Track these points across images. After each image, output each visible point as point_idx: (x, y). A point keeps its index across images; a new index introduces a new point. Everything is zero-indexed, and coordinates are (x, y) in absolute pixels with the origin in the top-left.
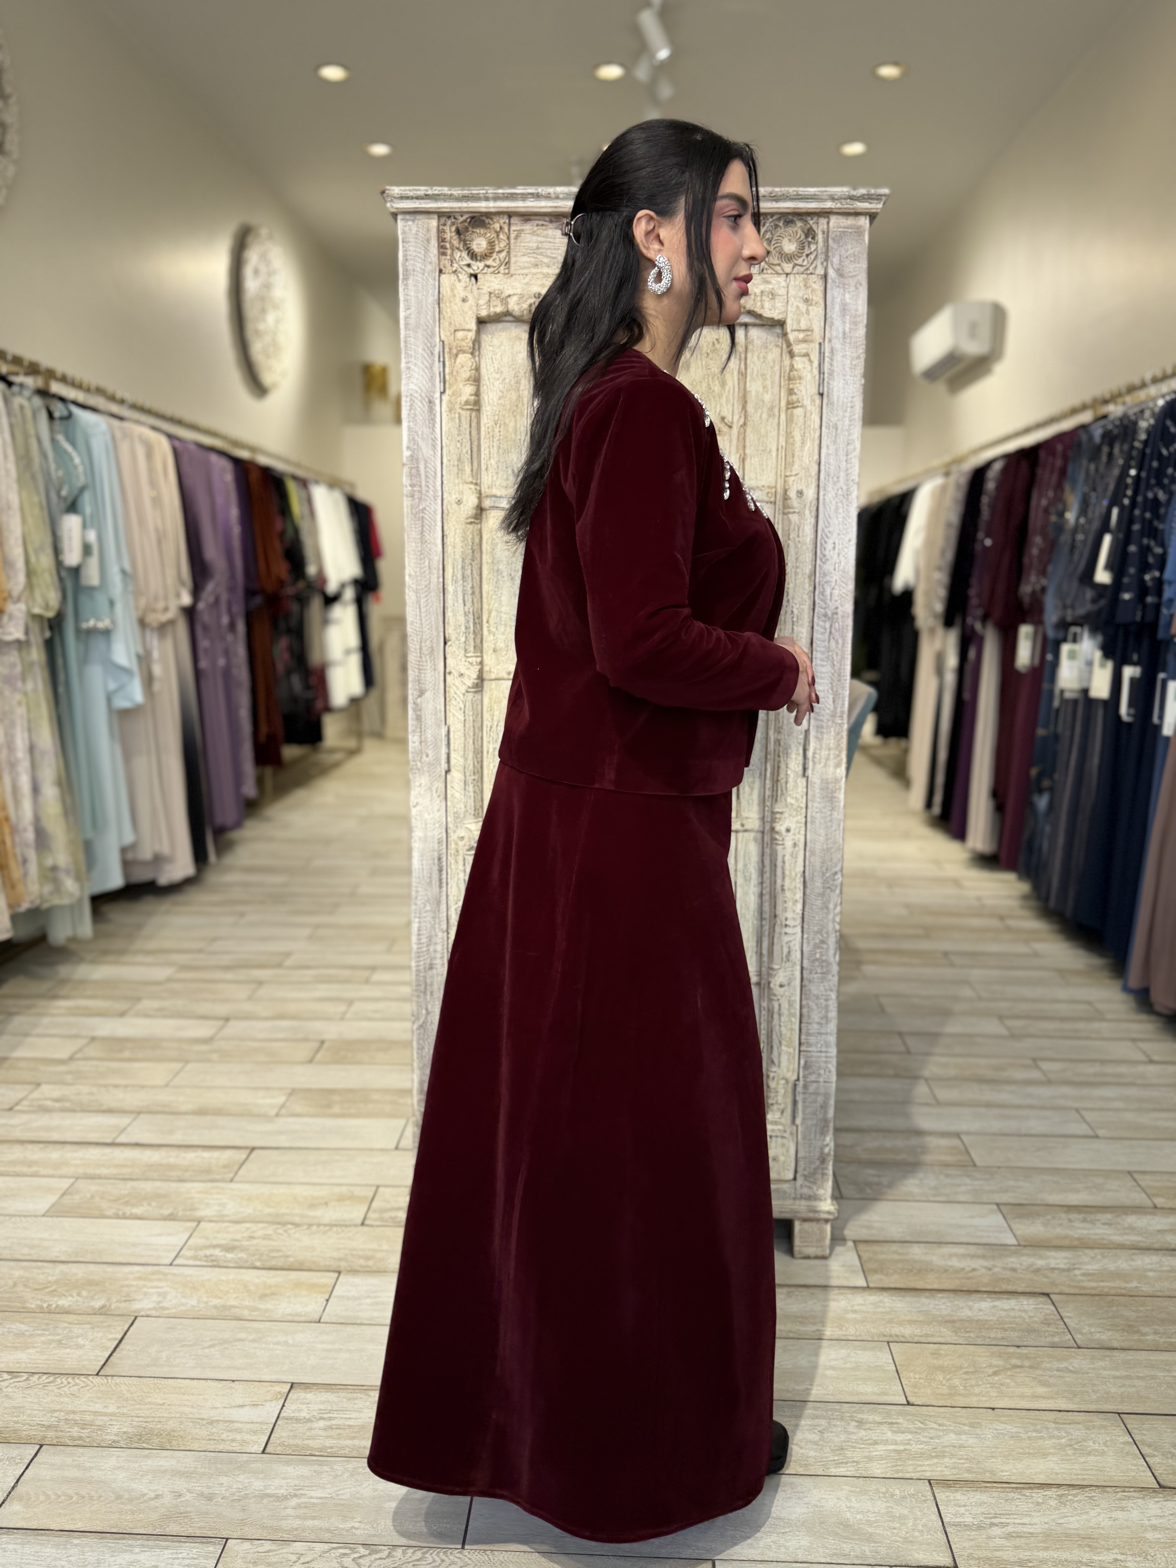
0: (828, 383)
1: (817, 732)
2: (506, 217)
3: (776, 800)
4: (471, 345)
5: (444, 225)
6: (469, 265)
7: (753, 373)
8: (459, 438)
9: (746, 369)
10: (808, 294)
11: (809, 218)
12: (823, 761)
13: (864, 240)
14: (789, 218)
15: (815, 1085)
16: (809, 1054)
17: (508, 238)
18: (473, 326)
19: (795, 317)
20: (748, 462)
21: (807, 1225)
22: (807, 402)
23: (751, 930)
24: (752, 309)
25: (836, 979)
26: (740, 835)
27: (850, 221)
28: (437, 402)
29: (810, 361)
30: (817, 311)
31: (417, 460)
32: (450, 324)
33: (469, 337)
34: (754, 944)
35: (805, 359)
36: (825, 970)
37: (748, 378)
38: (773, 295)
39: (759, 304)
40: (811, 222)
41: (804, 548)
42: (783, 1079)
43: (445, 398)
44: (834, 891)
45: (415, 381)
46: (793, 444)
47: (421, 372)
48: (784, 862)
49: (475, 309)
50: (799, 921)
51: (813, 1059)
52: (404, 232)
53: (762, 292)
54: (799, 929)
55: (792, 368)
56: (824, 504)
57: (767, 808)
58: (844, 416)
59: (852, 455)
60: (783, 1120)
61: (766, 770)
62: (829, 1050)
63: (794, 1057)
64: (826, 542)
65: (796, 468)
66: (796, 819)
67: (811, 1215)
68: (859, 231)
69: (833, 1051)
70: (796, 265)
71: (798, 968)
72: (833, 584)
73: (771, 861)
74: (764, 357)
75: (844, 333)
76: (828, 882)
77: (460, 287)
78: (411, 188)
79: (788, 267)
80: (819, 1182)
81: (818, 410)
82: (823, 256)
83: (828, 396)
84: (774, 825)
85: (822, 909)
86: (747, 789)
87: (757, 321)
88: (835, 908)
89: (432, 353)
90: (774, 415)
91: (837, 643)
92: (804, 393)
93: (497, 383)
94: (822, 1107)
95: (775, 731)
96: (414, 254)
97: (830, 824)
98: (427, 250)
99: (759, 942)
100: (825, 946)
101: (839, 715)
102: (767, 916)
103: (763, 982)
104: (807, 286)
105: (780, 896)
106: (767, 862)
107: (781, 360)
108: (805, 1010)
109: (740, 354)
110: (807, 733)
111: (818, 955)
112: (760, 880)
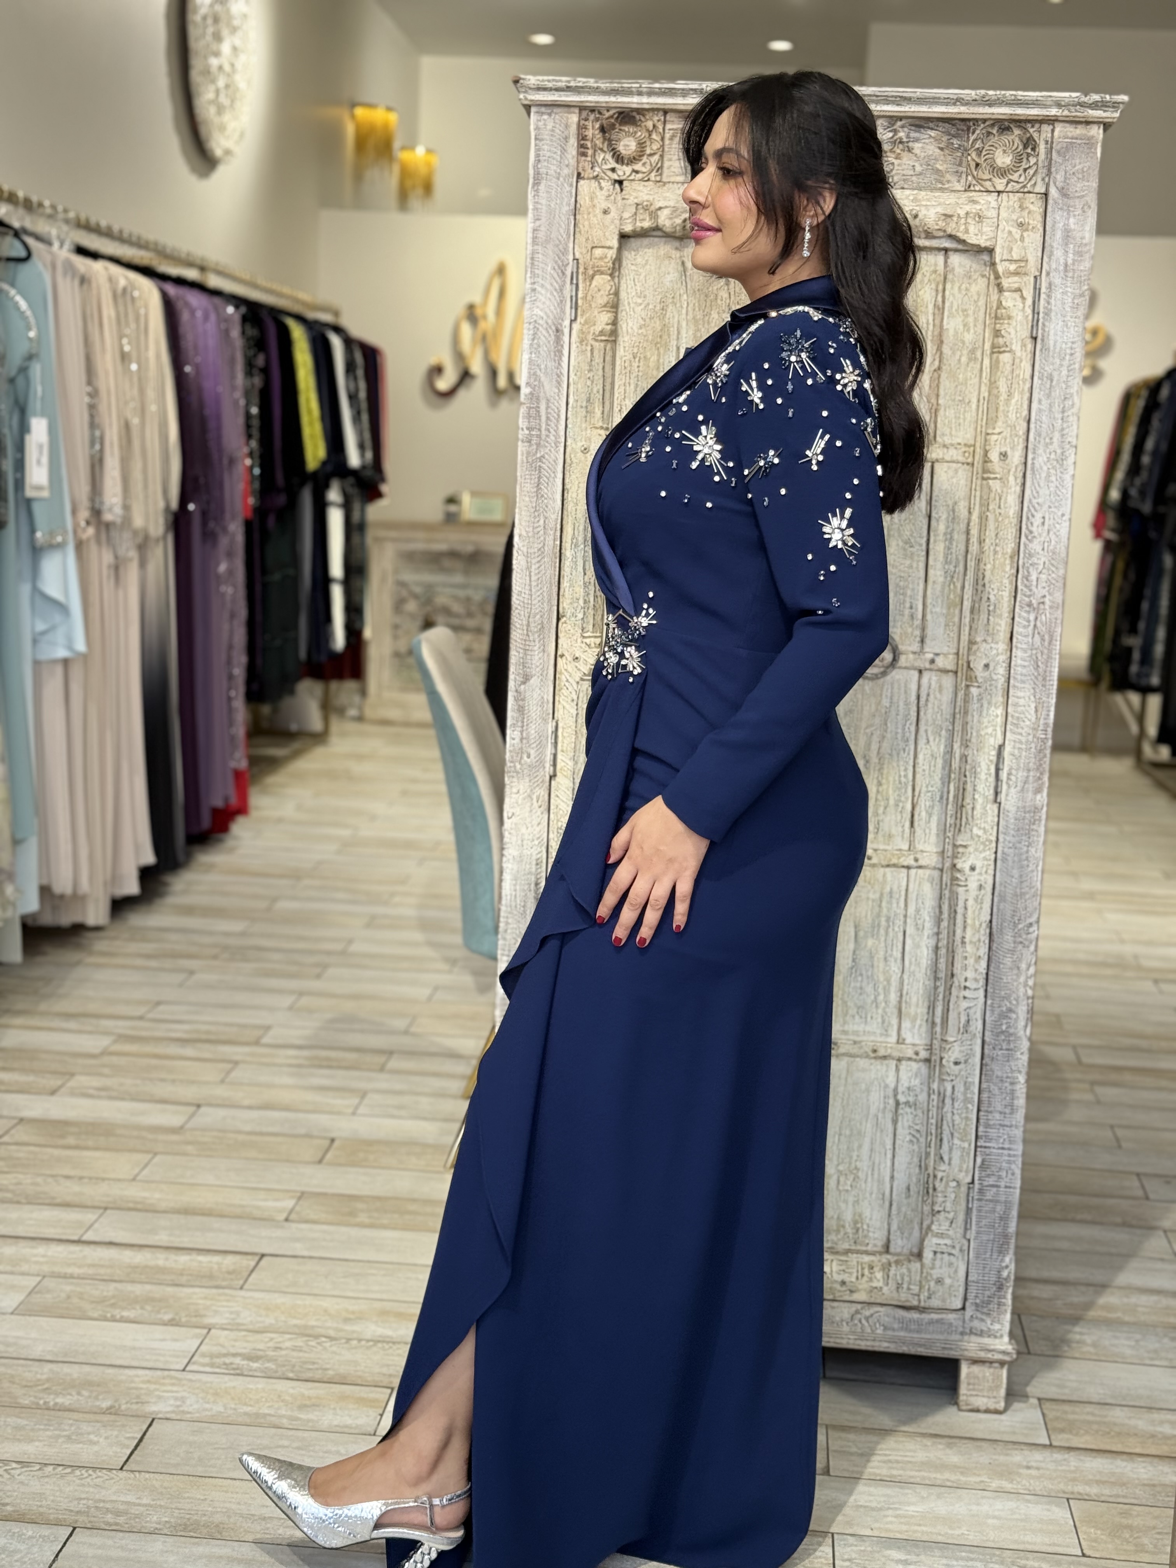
0: (1044, 325)
1: (1014, 748)
2: (661, 113)
3: (960, 830)
4: (610, 265)
5: (586, 120)
6: (613, 170)
7: (952, 307)
8: (590, 375)
9: (943, 302)
10: (1025, 218)
11: (1029, 125)
12: (1020, 785)
13: (1094, 153)
14: (1004, 125)
15: (994, 1190)
16: (987, 1151)
17: (663, 139)
18: (615, 243)
19: (1006, 245)
20: (941, 413)
21: (976, 1369)
22: (1016, 347)
23: (921, 992)
24: (954, 233)
25: (1025, 1058)
26: (913, 872)
27: (1079, 131)
28: (566, 331)
29: (1023, 298)
30: (1034, 238)
31: (538, 399)
32: (587, 239)
33: (609, 256)
34: (926, 1010)
35: (1017, 295)
36: (1012, 1046)
37: (946, 313)
38: (980, 217)
39: (963, 228)
40: (1031, 130)
41: (1007, 521)
42: (954, 1180)
43: (576, 326)
44: (1027, 946)
45: (541, 306)
46: (997, 397)
47: (548, 295)
48: (966, 908)
49: (617, 222)
50: (982, 982)
51: (993, 1157)
52: (537, 128)
53: (967, 213)
54: (981, 993)
55: (1000, 303)
56: (1033, 469)
57: (947, 840)
58: (1061, 365)
59: (1070, 413)
60: (951, 1233)
61: (948, 792)
62: (1012, 1146)
63: (968, 1154)
64: (1033, 516)
65: (1000, 426)
66: (983, 855)
67: (982, 1355)
68: (1090, 143)
69: (1019, 1148)
70: (1009, 181)
71: (979, 1042)
72: (1040, 567)
73: (950, 906)
74: (967, 289)
75: (1066, 265)
76: (1020, 936)
77: (601, 195)
78: (551, 78)
79: (1000, 184)
80: (995, 1314)
81: (1030, 356)
82: (1045, 171)
83: (1043, 340)
84: (956, 861)
85: (1011, 969)
86: (924, 814)
87: (960, 247)
88: (1028, 969)
89: (563, 273)
90: (976, 359)
91: (1043, 640)
92: (1013, 335)
93: (639, 309)
94: (1001, 1218)
95: (962, 744)
96: (548, 154)
97: (1025, 862)
98: (564, 150)
99: (931, 1008)
100: (1014, 1016)
101: (1041, 727)
102: (942, 975)
103: (933, 1058)
104: (1022, 208)
105: (959, 951)
106: (945, 908)
107: (987, 295)
108: (985, 1095)
109: (937, 286)
110: (1001, 748)
111: (1004, 1027)
112: (936, 930)
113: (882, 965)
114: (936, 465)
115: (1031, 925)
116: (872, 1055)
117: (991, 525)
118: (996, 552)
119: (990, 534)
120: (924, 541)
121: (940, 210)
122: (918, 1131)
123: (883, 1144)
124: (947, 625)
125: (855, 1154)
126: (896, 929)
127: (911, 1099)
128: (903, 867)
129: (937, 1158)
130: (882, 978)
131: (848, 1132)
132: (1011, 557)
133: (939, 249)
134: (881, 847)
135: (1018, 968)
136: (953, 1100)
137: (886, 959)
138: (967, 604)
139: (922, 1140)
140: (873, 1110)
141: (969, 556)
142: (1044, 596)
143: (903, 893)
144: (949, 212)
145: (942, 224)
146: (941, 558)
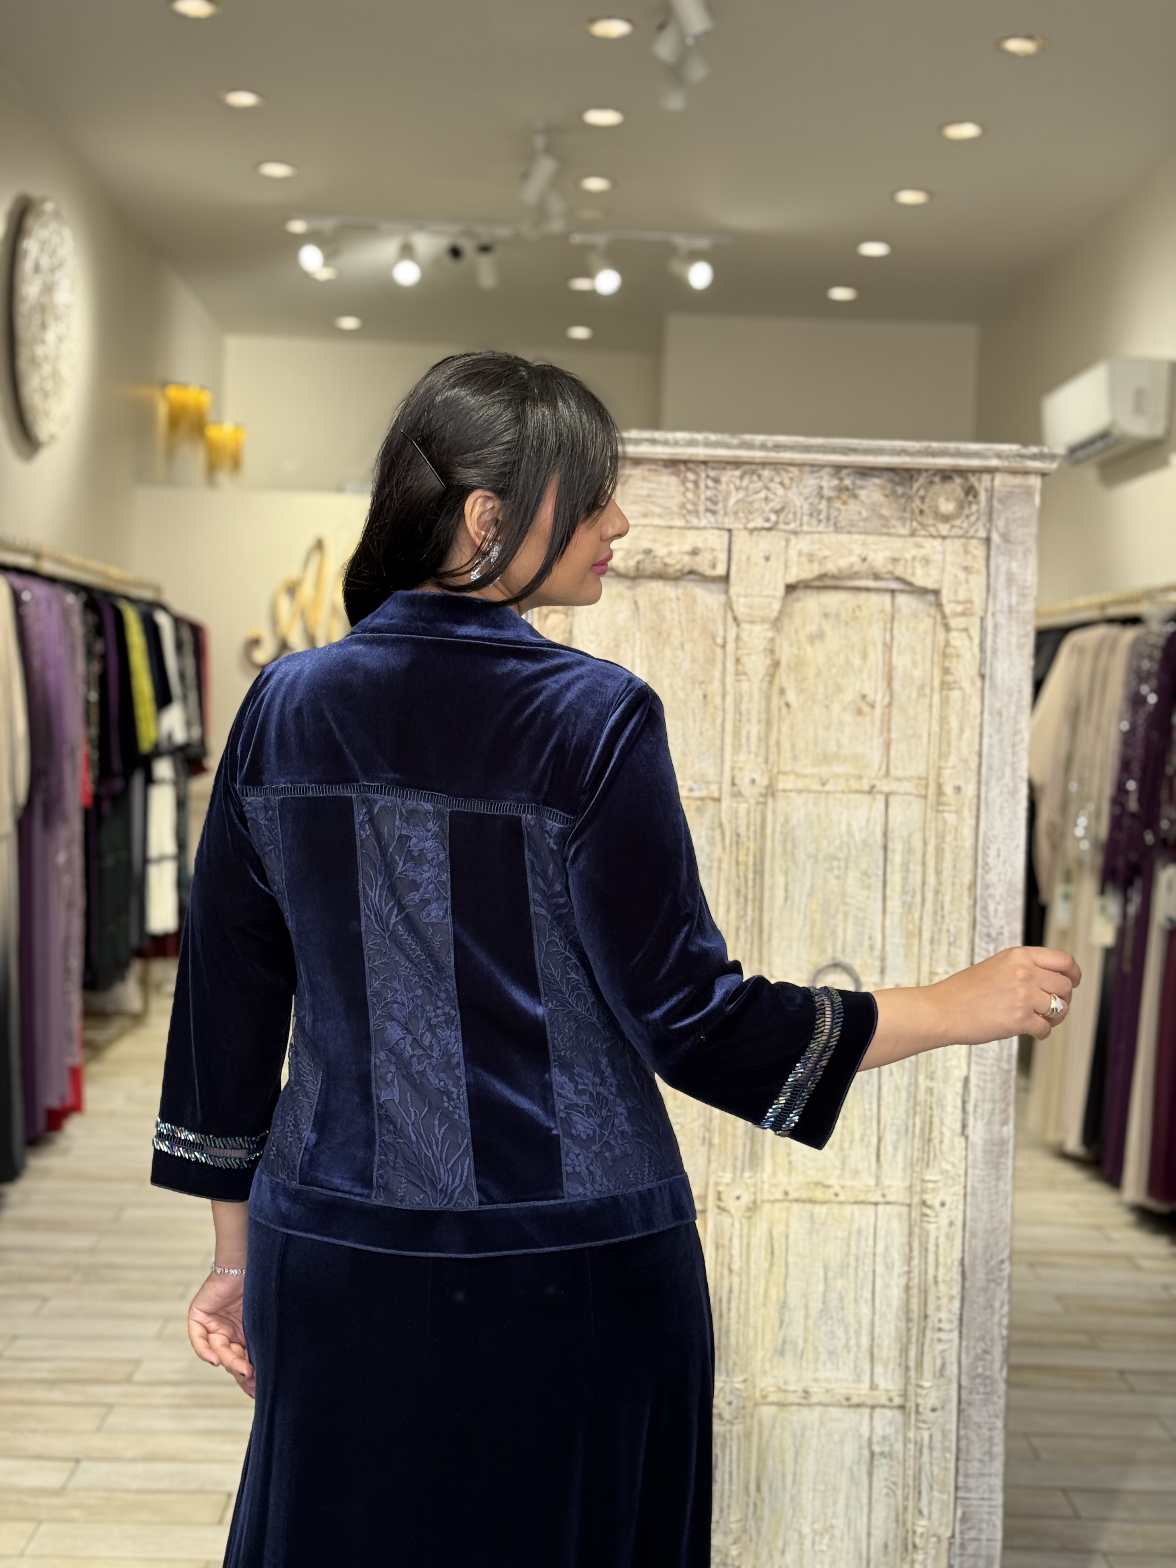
0: (991, 664)
1: (979, 1079)
3: (928, 1165)
7: (900, 644)
9: (892, 640)
10: (968, 561)
11: (970, 475)
12: (986, 1117)
13: (1033, 501)
14: (946, 475)
15: (975, 1544)
16: (967, 1502)
19: (952, 587)
20: (893, 747)
22: (966, 684)
23: (893, 1333)
24: (902, 575)
25: (1002, 1402)
26: (881, 1208)
27: (1018, 480)
29: (970, 637)
30: (978, 581)
34: (897, 1353)
35: (964, 635)
36: (989, 1389)
37: (895, 651)
38: (926, 561)
39: (909, 571)
40: (972, 480)
41: (963, 853)
42: (934, 1535)
44: (999, 1285)
46: (949, 732)
48: (937, 1245)
50: (956, 1323)
51: (973, 1509)
53: (914, 557)
54: (955, 1334)
55: (948, 642)
56: (987, 802)
57: (915, 1175)
58: (1011, 701)
59: (1020, 747)
61: (914, 1125)
62: (994, 1496)
63: (948, 1506)
64: (988, 848)
65: (953, 760)
66: (952, 1190)
68: (1029, 492)
69: (999, 1499)
70: (953, 527)
71: (955, 1386)
72: (998, 898)
73: (920, 1244)
74: (914, 628)
75: (1010, 606)
76: (993, 1273)
79: (944, 529)
81: (979, 694)
82: (986, 519)
83: (991, 678)
84: (925, 1197)
86: (890, 1148)
87: (907, 588)
88: (1002, 1307)
90: (924, 695)
92: (962, 673)
95: (926, 1077)
97: (994, 1197)
99: (904, 1351)
100: (988, 1357)
101: (1005, 1058)
102: (915, 1316)
103: (908, 1404)
104: (966, 552)
105: (932, 1290)
106: (916, 1245)
107: (935, 633)
108: (963, 1444)
109: (885, 623)
110: (966, 1080)
111: (980, 1370)
112: (906, 1268)
113: (852, 1306)
114: (892, 799)
115: (1002, 1262)
116: (845, 1403)
117: (948, 857)
118: (954, 884)
119: (947, 865)
120: (880, 872)
121: (888, 554)
122: (894, 1483)
123: (858, 1499)
124: (906, 956)
125: (830, 1511)
126: (866, 1268)
127: (886, 1449)
128: (871, 1203)
129: (916, 1512)
130: (852, 1320)
131: (821, 1487)
132: (970, 888)
133: (886, 590)
134: (848, 1183)
135: (992, 1307)
136: (931, 1449)
137: (856, 1301)
138: (926, 935)
139: (899, 1493)
140: (848, 1463)
141: (927, 887)
142: (1002, 927)
143: (872, 1230)
144: (897, 556)
145: (890, 567)
146: (898, 888)
